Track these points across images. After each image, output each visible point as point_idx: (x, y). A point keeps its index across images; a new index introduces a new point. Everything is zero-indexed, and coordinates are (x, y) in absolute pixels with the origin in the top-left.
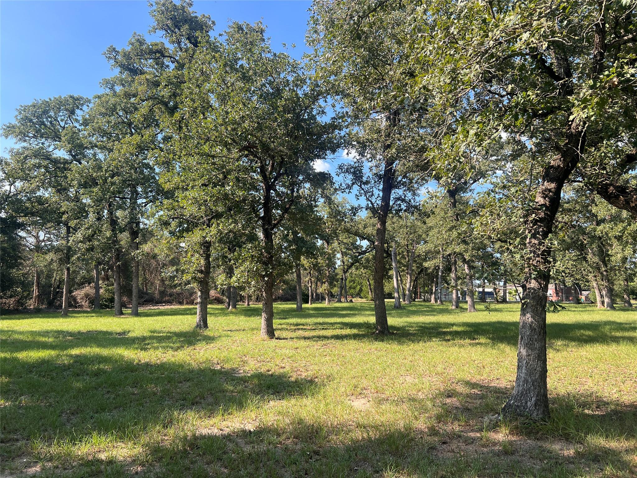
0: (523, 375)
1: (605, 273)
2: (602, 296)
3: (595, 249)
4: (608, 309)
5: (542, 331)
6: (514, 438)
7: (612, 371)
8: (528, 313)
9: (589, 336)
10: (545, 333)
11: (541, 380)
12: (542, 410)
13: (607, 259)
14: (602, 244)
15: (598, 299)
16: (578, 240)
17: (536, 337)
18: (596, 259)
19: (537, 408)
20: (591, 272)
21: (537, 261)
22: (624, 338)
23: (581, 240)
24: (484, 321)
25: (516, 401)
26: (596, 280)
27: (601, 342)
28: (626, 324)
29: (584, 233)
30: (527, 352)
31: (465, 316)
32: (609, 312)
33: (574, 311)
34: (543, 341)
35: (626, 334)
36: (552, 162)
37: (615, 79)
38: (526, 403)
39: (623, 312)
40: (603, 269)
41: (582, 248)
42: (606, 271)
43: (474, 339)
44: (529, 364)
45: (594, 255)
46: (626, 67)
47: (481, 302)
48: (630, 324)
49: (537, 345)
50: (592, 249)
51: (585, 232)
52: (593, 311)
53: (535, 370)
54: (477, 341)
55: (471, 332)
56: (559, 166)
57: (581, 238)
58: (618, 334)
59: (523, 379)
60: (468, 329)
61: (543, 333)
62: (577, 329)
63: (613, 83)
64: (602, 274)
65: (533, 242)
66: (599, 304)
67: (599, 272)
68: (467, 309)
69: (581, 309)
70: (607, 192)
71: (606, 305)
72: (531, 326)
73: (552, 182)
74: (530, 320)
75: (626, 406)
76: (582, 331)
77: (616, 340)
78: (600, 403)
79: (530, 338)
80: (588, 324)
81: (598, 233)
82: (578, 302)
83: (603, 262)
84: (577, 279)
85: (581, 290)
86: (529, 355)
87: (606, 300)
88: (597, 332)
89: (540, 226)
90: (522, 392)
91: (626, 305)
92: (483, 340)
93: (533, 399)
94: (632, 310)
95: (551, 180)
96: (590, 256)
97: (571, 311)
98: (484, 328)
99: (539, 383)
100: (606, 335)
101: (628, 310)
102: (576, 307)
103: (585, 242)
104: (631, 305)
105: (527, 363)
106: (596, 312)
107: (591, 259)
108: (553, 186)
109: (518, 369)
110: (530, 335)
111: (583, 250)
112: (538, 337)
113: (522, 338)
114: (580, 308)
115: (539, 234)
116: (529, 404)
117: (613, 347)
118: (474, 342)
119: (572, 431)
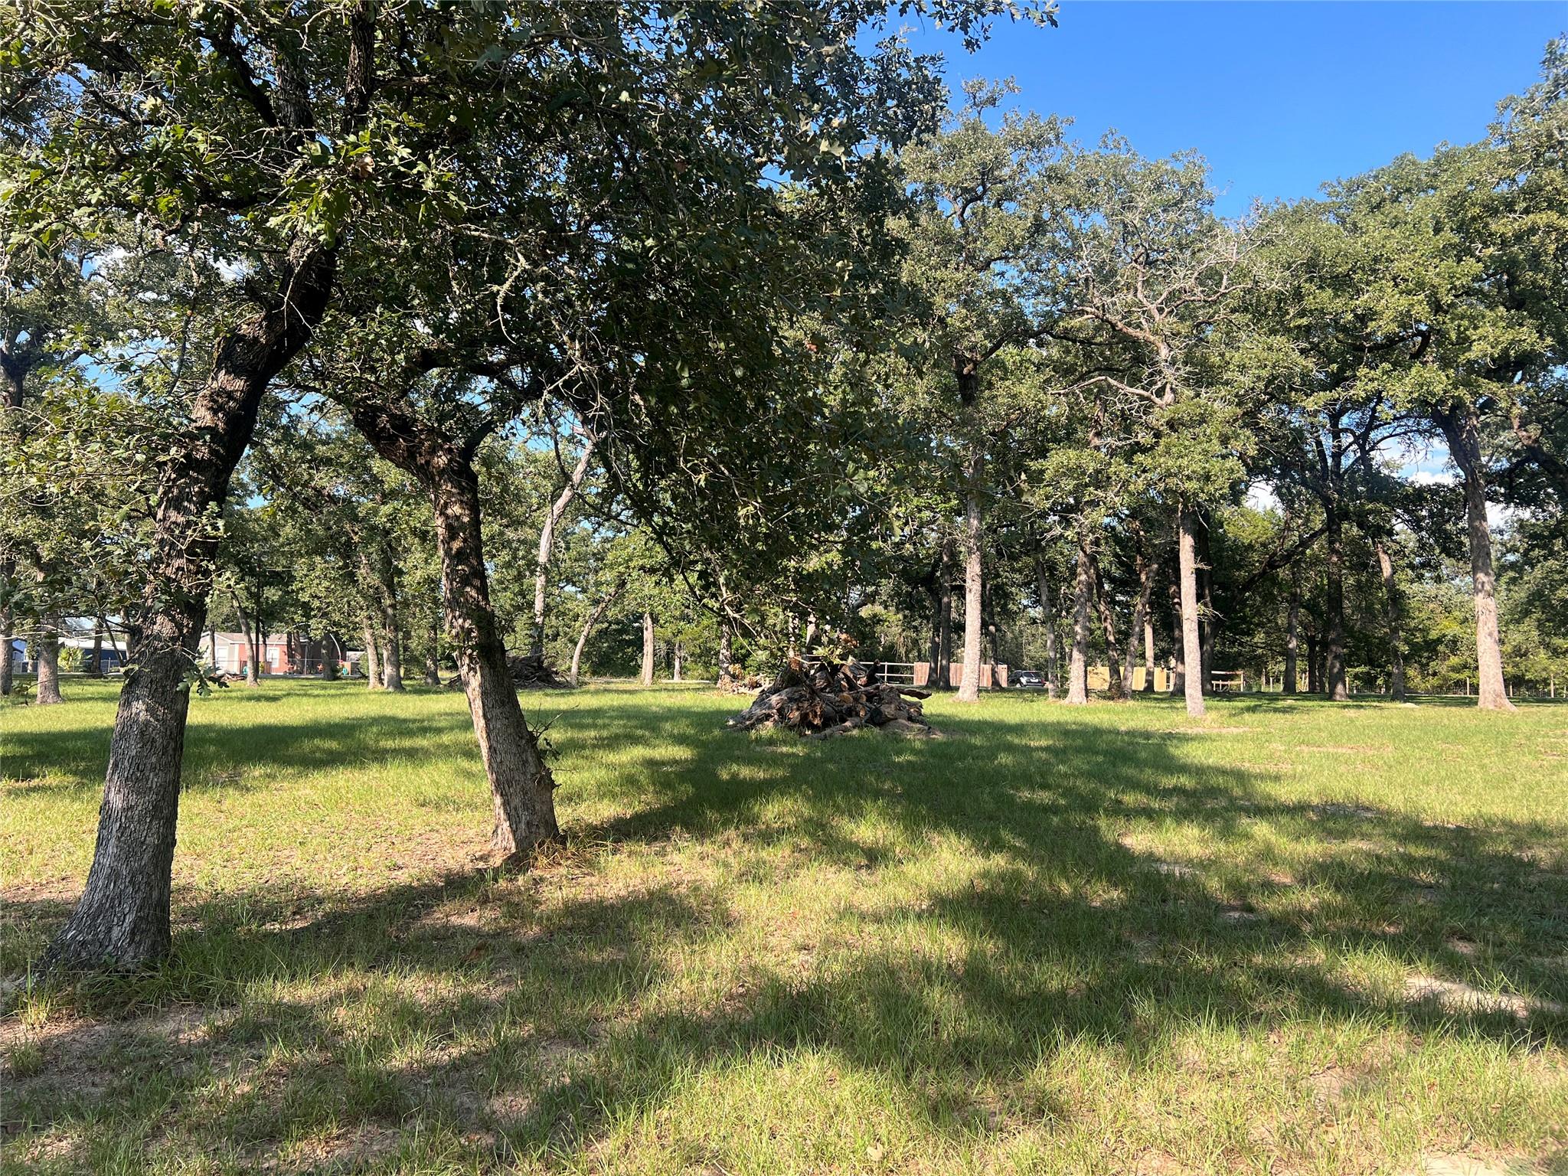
0: (107, 862)
1: (390, 611)
2: (380, 661)
3: (374, 556)
4: (391, 689)
5: (172, 744)
6: (62, 1029)
7: (354, 826)
8: (138, 699)
9: (330, 752)
10: (179, 748)
11: (156, 866)
12: (149, 942)
13: (396, 580)
14: (390, 545)
15: (372, 668)
16: (342, 532)
17: (154, 760)
18: (375, 579)
19: (137, 939)
20: (361, 608)
21: (178, 569)
22: (396, 752)
23: (347, 534)
24: (75, 726)
25: (81, 932)
26: (371, 626)
27: (350, 763)
28: (414, 721)
29: (355, 519)
30: (126, 798)
31: (25, 716)
32: (389, 697)
33: (318, 696)
34: (172, 770)
35: (407, 743)
36: (245, 327)
37: (368, 160)
38: (109, 930)
39: (416, 697)
40: (388, 602)
41: (347, 551)
42: (393, 606)
43: (29, 776)
44: (128, 831)
45: (372, 569)
46: (394, 140)
47: (88, 677)
48: (423, 721)
49: (154, 781)
50: (368, 556)
51: (357, 515)
52: (356, 695)
53: (143, 843)
54: (35, 782)
55: (24, 758)
56: (256, 339)
57: (348, 527)
58: (390, 744)
59: (107, 871)
60: (19, 750)
61: (175, 750)
62: (307, 736)
63: (364, 166)
64: (384, 612)
65: (173, 519)
66: (373, 680)
67: (379, 608)
68: (35, 696)
69: (333, 692)
70: (374, 424)
71: (385, 682)
72: (142, 733)
73: (238, 376)
74: (143, 716)
75: (359, 900)
76: (317, 742)
77: (381, 756)
78: (304, 901)
79: (138, 764)
80: (336, 725)
81: (380, 520)
82: (334, 674)
83: (388, 586)
84: (335, 624)
85: (345, 648)
86: (130, 808)
87: (388, 670)
88: (349, 741)
89: (196, 481)
90: (102, 904)
91: (429, 680)
92: (53, 778)
93: (129, 919)
94: (436, 692)
95: (235, 371)
96: (362, 572)
97: (310, 695)
98: (70, 745)
99: (149, 876)
100: (367, 748)
101: (427, 692)
102: (325, 688)
103: (356, 539)
104: (437, 681)
105: (122, 829)
106: (363, 698)
107: (365, 578)
108: (238, 385)
109: (98, 846)
110: (138, 756)
111: (349, 557)
112: (159, 760)
113: (116, 765)
114: (332, 690)
115: (190, 501)
116: (116, 932)
117: (372, 775)
118: (25, 784)
119: (214, 980)
